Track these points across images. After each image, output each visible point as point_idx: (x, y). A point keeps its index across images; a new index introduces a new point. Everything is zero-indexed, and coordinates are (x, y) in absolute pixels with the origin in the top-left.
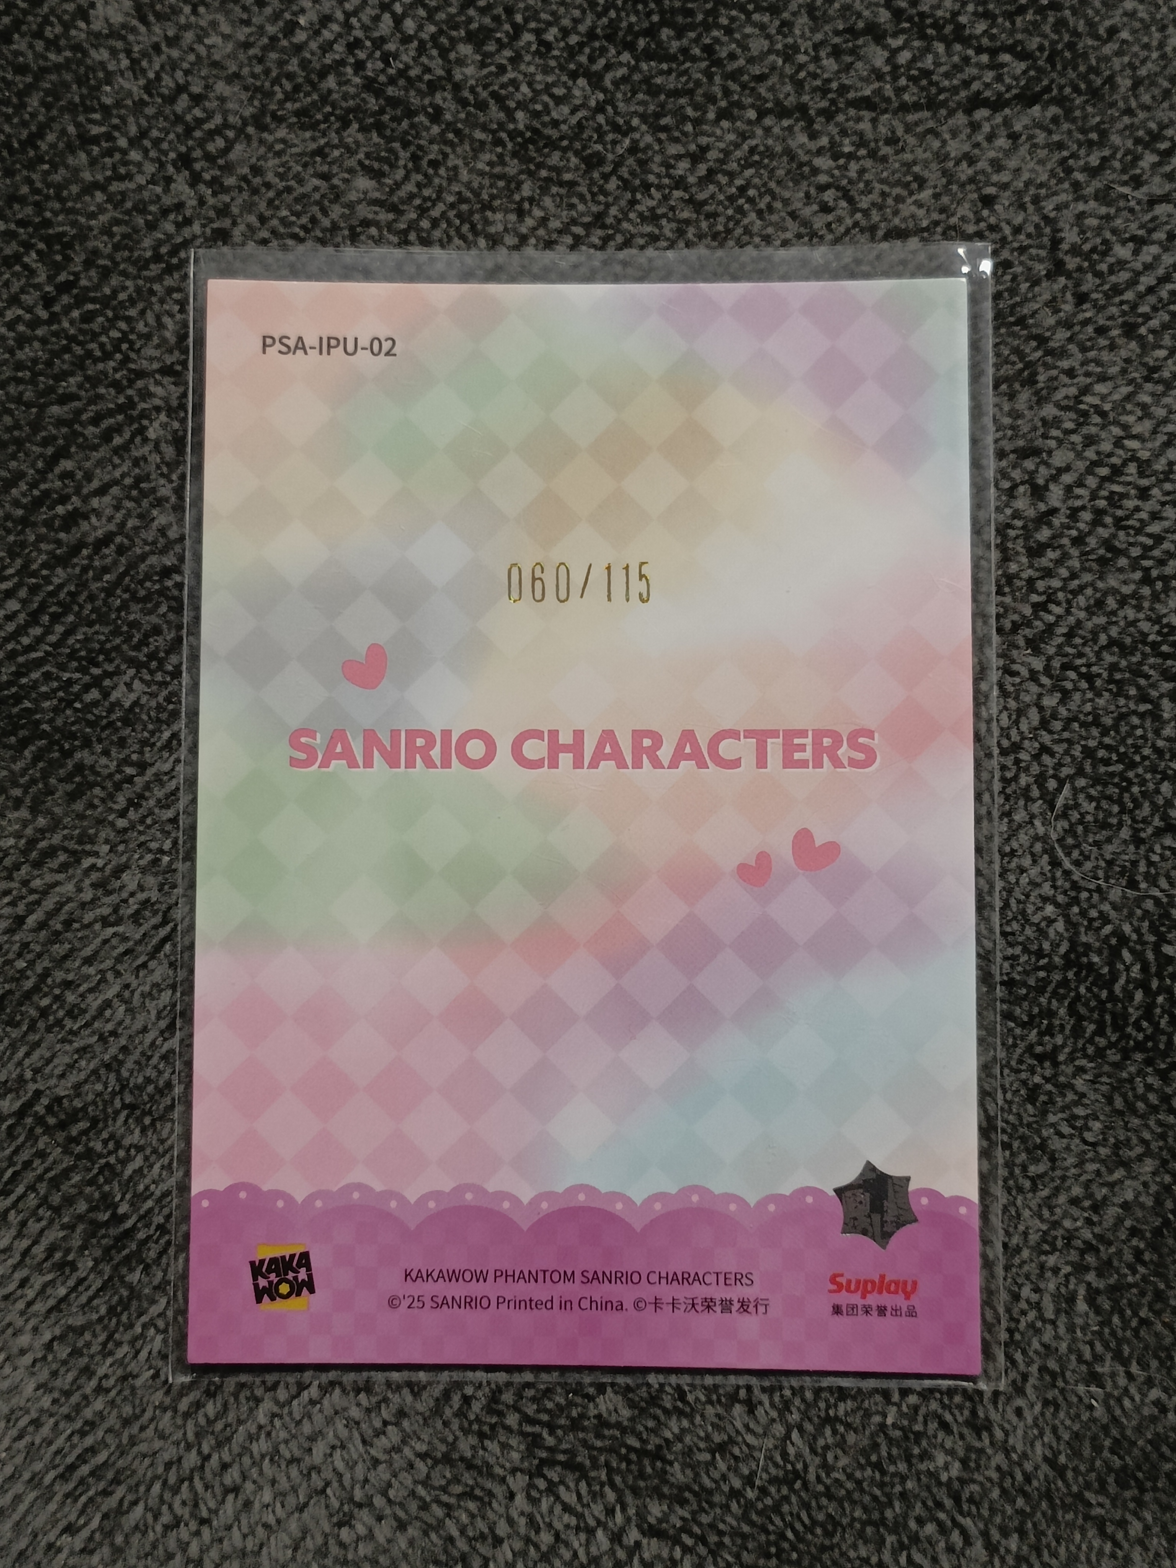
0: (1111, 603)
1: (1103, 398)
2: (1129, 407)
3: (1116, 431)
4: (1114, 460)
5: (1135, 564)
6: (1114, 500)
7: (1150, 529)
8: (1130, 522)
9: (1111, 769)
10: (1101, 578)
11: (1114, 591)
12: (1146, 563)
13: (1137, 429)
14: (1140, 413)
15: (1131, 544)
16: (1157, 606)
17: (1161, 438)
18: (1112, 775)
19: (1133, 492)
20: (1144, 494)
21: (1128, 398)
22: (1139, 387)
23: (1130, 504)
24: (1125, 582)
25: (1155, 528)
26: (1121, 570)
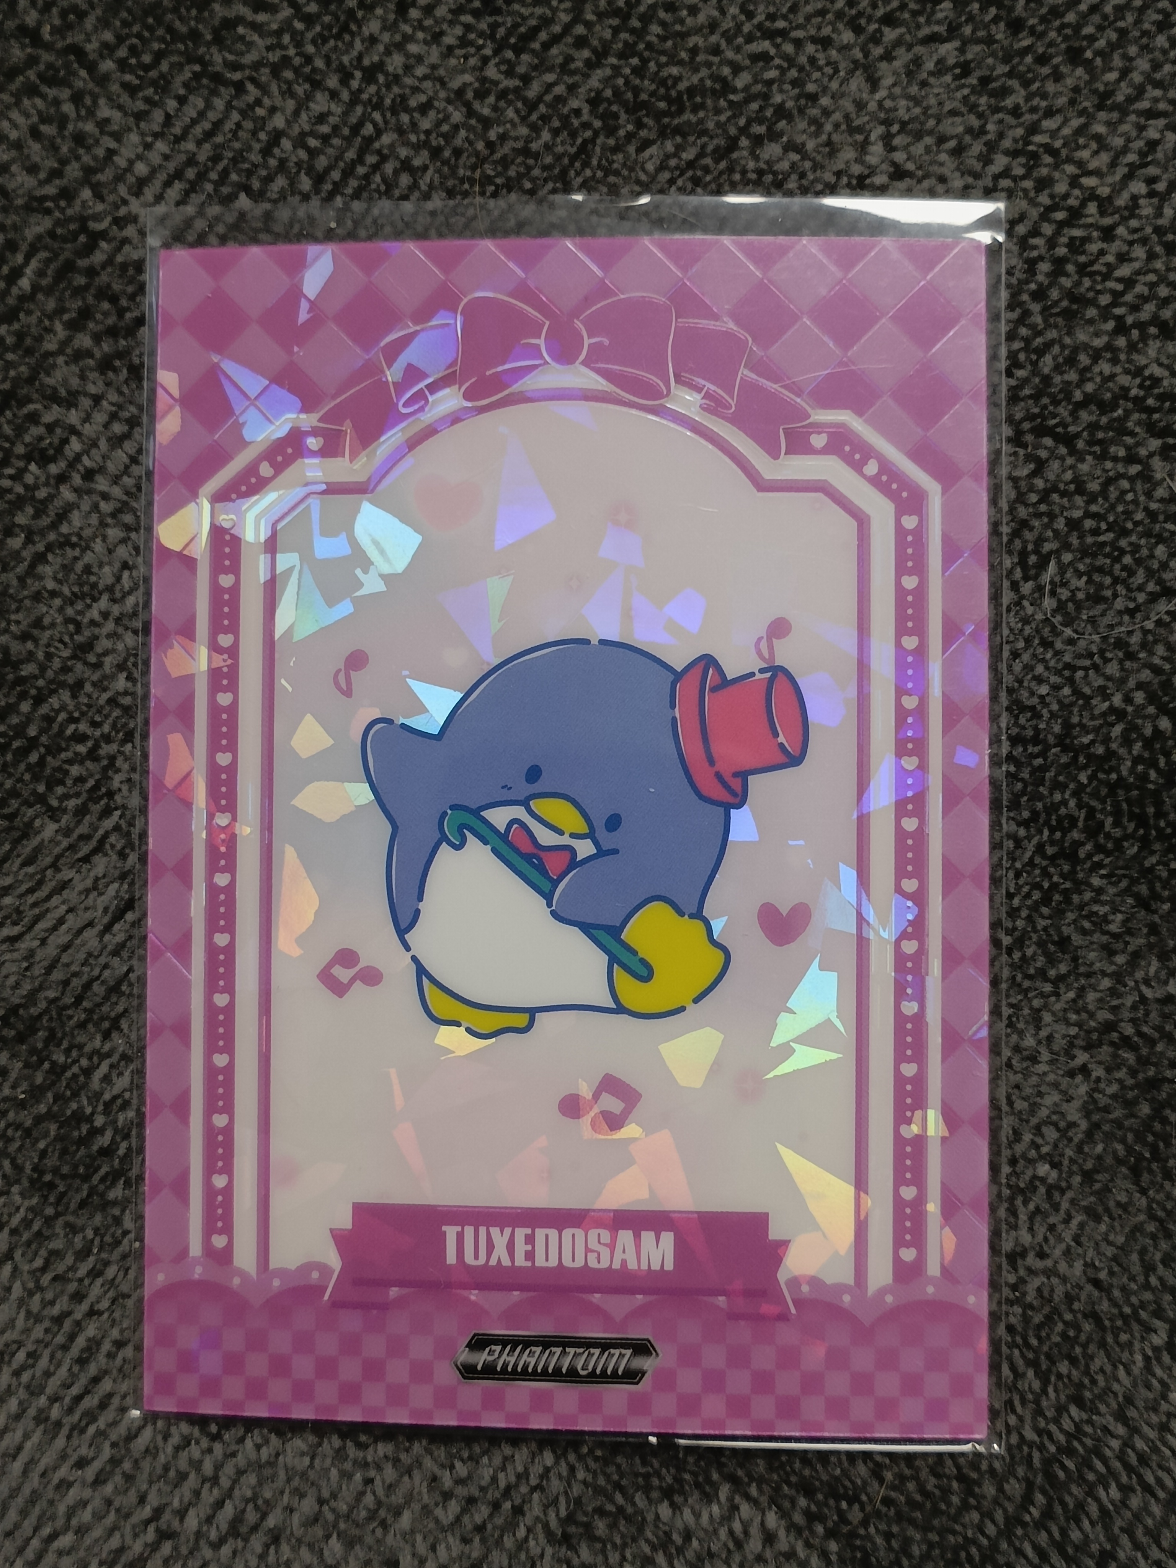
0: (1084, 359)
1: (1054, 134)
2: (1081, 141)
3: (1070, 169)
4: (1072, 202)
5: (1105, 313)
6: (1076, 245)
7: (1118, 273)
8: (1096, 267)
9: (1102, 538)
10: (1069, 333)
11: (1086, 346)
12: (1118, 311)
13: (1093, 165)
14: (1094, 146)
15: (1099, 292)
16: (1135, 357)
17: (1121, 171)
18: (1104, 544)
19: (1095, 234)
20: (1108, 234)
21: (1080, 131)
22: (1091, 117)
23: (1093, 248)
24: (1097, 334)
25: (1124, 271)
26: (1091, 322)
